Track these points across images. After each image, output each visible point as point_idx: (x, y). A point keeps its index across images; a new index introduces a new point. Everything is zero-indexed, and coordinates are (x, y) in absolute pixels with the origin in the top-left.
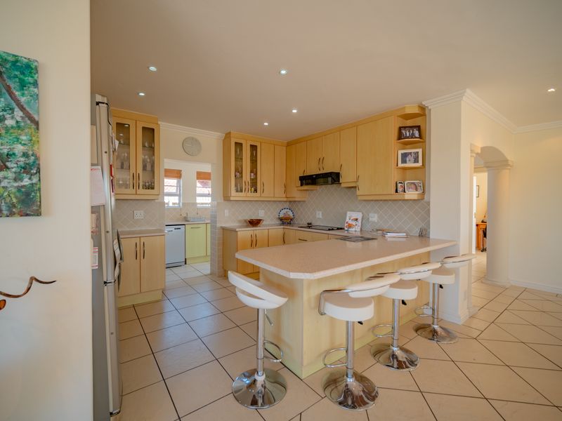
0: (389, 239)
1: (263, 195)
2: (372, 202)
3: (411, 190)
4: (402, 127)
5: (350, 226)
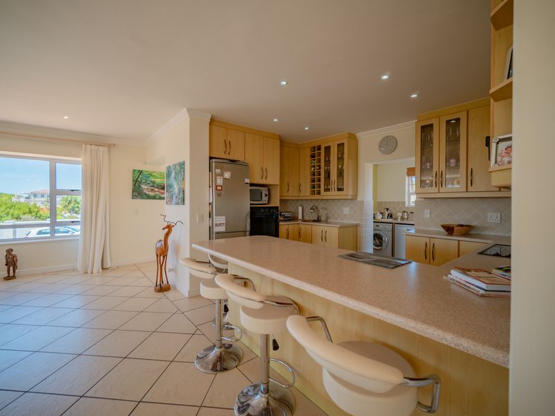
1: (471, 189)
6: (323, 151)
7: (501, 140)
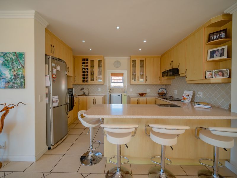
0: (196, 109)
1: (146, 82)
2: (200, 85)
3: (218, 76)
4: (211, 34)
5: (184, 99)
6: (89, 62)
7: (208, 72)
